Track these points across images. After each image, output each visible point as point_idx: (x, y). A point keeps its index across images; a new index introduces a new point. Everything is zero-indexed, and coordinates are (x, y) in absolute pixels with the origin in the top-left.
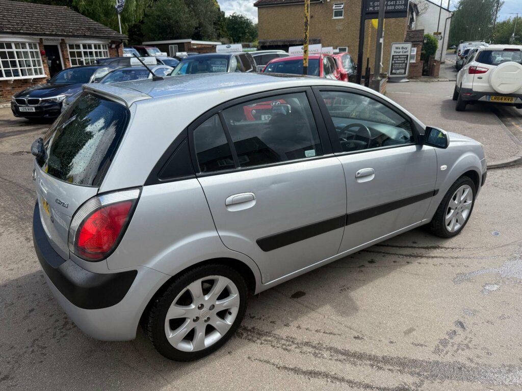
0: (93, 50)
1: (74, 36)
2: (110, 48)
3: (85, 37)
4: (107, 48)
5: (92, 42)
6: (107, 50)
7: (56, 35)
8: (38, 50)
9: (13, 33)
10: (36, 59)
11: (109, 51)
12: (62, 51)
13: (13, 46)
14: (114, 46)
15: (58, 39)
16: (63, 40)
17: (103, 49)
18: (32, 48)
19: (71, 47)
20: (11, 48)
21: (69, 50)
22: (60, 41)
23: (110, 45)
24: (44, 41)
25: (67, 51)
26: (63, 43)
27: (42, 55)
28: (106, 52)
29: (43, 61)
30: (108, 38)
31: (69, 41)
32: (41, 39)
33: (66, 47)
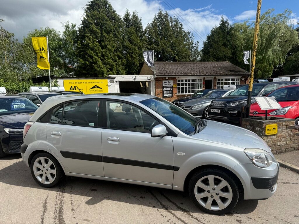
0: (230, 81)
1: (221, 75)
2: (241, 80)
3: (227, 75)
4: (240, 80)
5: (230, 77)
6: (239, 81)
7: (211, 75)
8: (202, 82)
9: (192, 75)
10: (199, 86)
11: (240, 82)
12: (214, 82)
13: (191, 81)
14: (243, 79)
15: (213, 77)
16: (215, 77)
17: (237, 80)
18: (199, 81)
19: (219, 80)
20: (190, 81)
21: (217, 82)
22: (214, 78)
23: (241, 79)
24: (206, 78)
25: (216, 82)
26: (215, 79)
27: (203, 84)
28: (238, 82)
29: (203, 87)
30: (240, 75)
31: (218, 78)
32: (204, 77)
33: (216, 80)
